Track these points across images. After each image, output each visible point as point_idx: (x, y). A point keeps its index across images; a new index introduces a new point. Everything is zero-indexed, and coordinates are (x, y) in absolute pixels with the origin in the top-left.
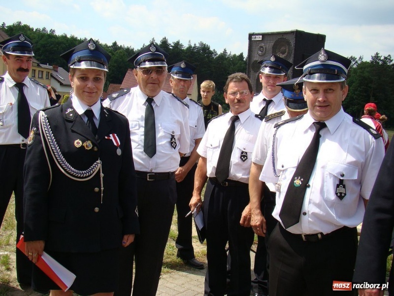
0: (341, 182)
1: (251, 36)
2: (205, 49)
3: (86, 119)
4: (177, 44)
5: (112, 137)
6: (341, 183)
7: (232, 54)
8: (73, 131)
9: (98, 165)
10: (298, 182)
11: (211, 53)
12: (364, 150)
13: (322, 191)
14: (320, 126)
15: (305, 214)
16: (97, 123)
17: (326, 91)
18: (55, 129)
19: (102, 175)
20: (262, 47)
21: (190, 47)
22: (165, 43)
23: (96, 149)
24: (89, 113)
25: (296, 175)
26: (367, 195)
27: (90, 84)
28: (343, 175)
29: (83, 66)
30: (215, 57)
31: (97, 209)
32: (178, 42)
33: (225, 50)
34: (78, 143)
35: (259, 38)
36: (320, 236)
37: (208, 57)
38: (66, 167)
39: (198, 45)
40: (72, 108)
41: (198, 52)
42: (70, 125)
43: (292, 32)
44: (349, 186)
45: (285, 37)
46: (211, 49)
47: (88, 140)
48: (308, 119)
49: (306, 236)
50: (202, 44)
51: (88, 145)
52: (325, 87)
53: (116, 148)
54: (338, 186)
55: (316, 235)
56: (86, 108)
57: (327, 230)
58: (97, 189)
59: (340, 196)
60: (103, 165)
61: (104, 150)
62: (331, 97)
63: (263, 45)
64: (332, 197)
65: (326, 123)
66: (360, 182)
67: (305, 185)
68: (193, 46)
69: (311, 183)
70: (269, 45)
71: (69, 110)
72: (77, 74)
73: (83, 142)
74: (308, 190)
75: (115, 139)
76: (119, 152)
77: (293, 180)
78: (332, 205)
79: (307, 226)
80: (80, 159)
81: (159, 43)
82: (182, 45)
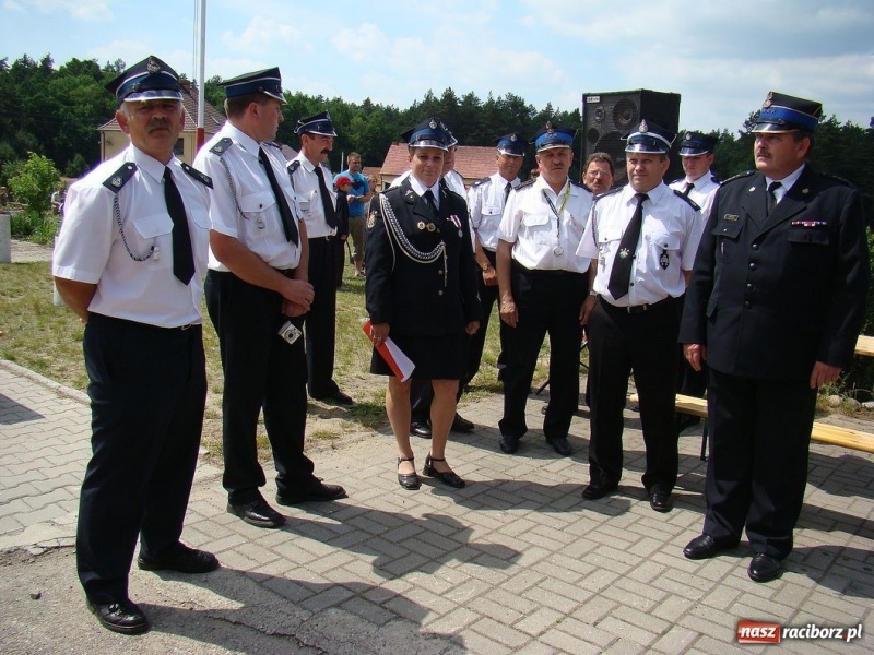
0: (665, 252)
1: (585, 97)
2: (516, 104)
3: (426, 201)
4: (470, 99)
5: (453, 219)
6: (664, 254)
7: (562, 111)
8: (415, 213)
9: (441, 247)
10: (624, 254)
11: (526, 111)
12: (684, 221)
13: (648, 261)
14: (642, 198)
15: (632, 284)
16: (437, 204)
17: (643, 162)
18: (397, 211)
19: (446, 257)
20: (600, 111)
21: (491, 102)
22: (449, 96)
23: (439, 231)
24: (428, 194)
25: (622, 247)
26: (690, 266)
27: (430, 163)
28: (666, 246)
29: (422, 144)
30: (532, 117)
31: (441, 293)
32: (471, 95)
33: (549, 106)
34: (421, 225)
35: (596, 100)
36: (645, 308)
37: (521, 117)
38: (410, 250)
39: (504, 98)
40: (411, 189)
41: (505, 109)
42: (411, 207)
43: (636, 92)
44: (673, 256)
45: (628, 98)
46: (527, 104)
47: (430, 221)
48: (629, 191)
49: (633, 308)
50: (510, 96)
51: (432, 227)
52: (643, 157)
53: (458, 229)
54: (662, 256)
55: (642, 306)
56: (427, 189)
57: (652, 300)
58: (440, 272)
59: (664, 266)
60: (446, 247)
61: (447, 232)
62: (649, 167)
63: (601, 108)
64: (658, 267)
65: (649, 194)
66: (680, 254)
67: (632, 257)
68: (496, 100)
69: (636, 254)
70: (609, 108)
71: (409, 192)
72: (417, 152)
73: (426, 224)
74: (635, 262)
75: (455, 220)
76: (460, 234)
77: (619, 251)
78: (657, 274)
79: (635, 297)
80: (424, 241)
81: (440, 98)
82: (477, 100)
